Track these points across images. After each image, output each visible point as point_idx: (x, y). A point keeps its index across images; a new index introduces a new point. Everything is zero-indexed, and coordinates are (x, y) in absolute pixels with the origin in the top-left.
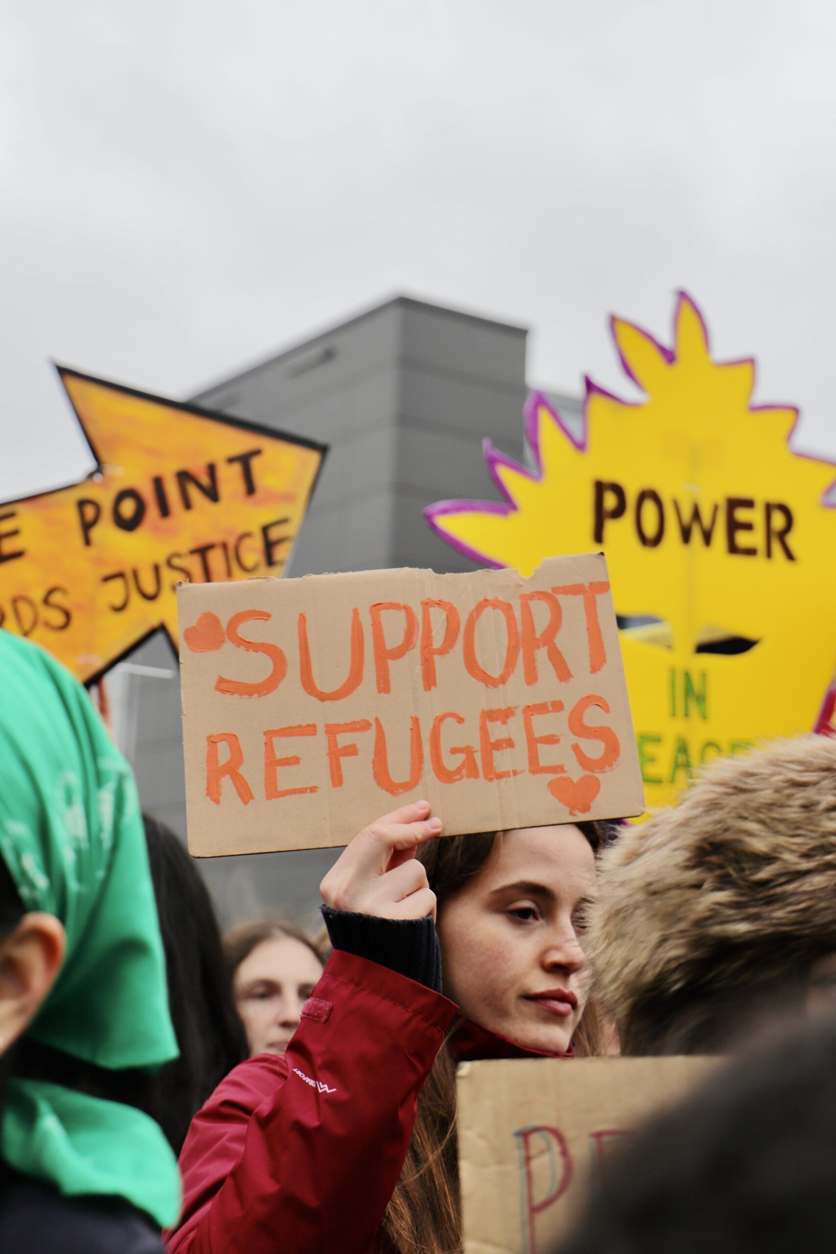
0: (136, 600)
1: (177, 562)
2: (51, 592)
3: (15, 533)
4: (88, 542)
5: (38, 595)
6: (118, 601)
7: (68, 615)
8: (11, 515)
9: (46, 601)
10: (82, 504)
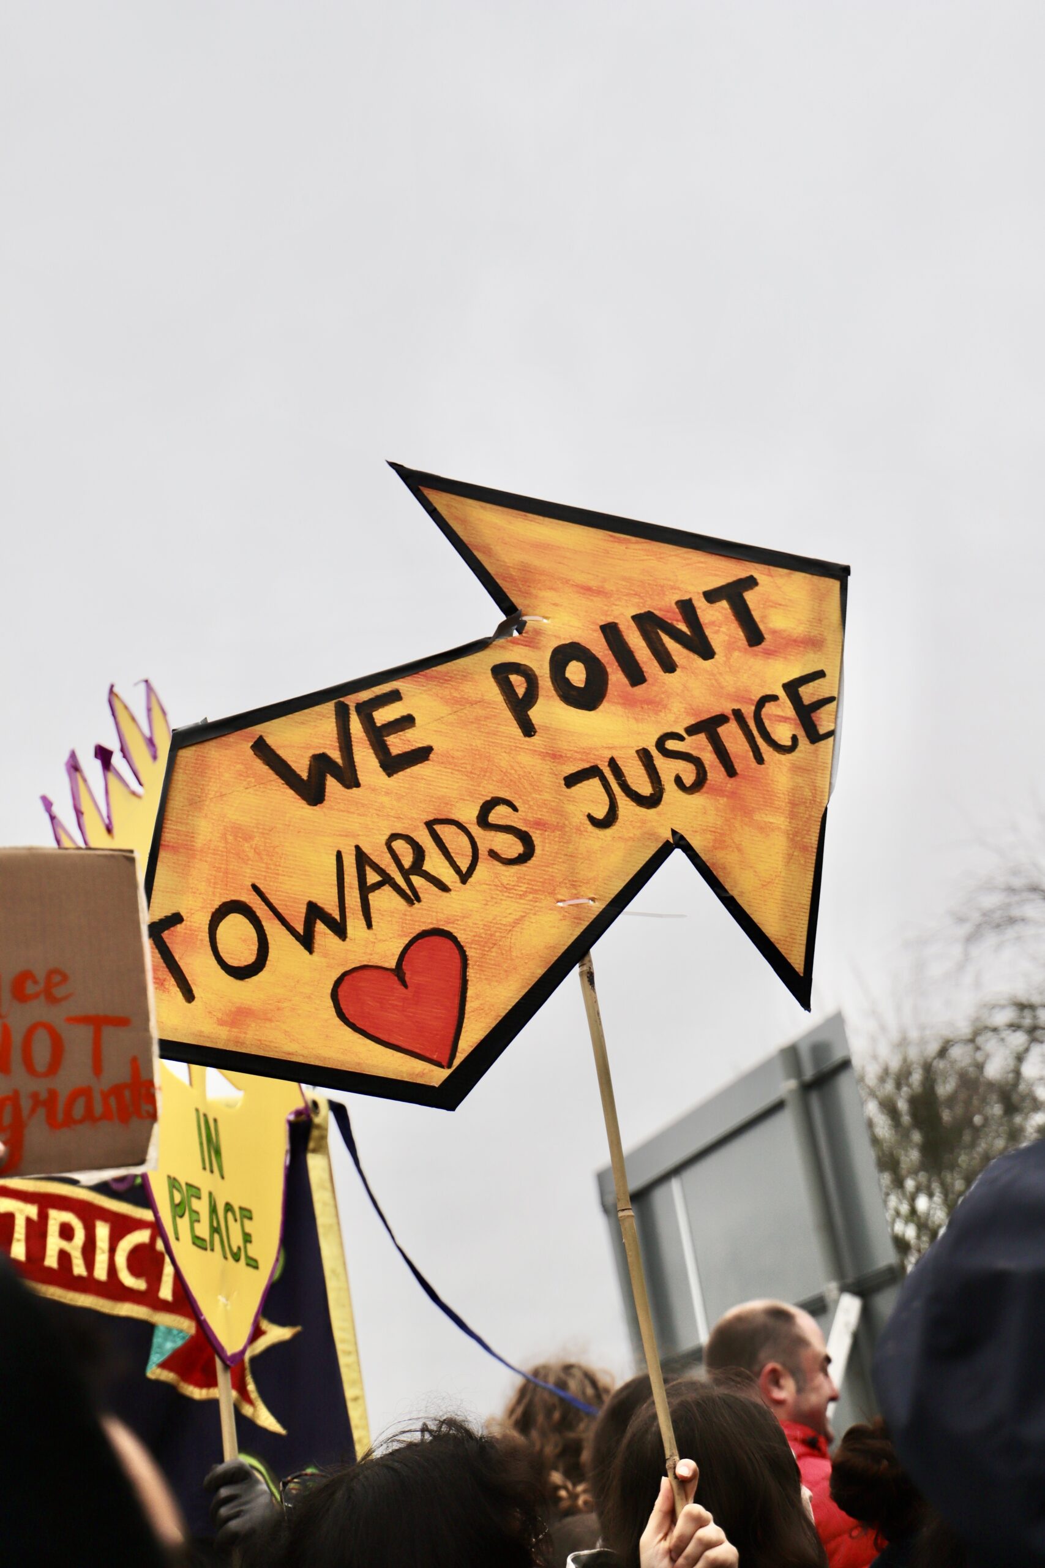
0: (625, 805)
1: (671, 745)
2: (488, 807)
3: (407, 721)
4: (528, 729)
5: (468, 814)
6: (600, 813)
7: (525, 838)
8: (395, 696)
9: (483, 820)
10: (501, 673)
